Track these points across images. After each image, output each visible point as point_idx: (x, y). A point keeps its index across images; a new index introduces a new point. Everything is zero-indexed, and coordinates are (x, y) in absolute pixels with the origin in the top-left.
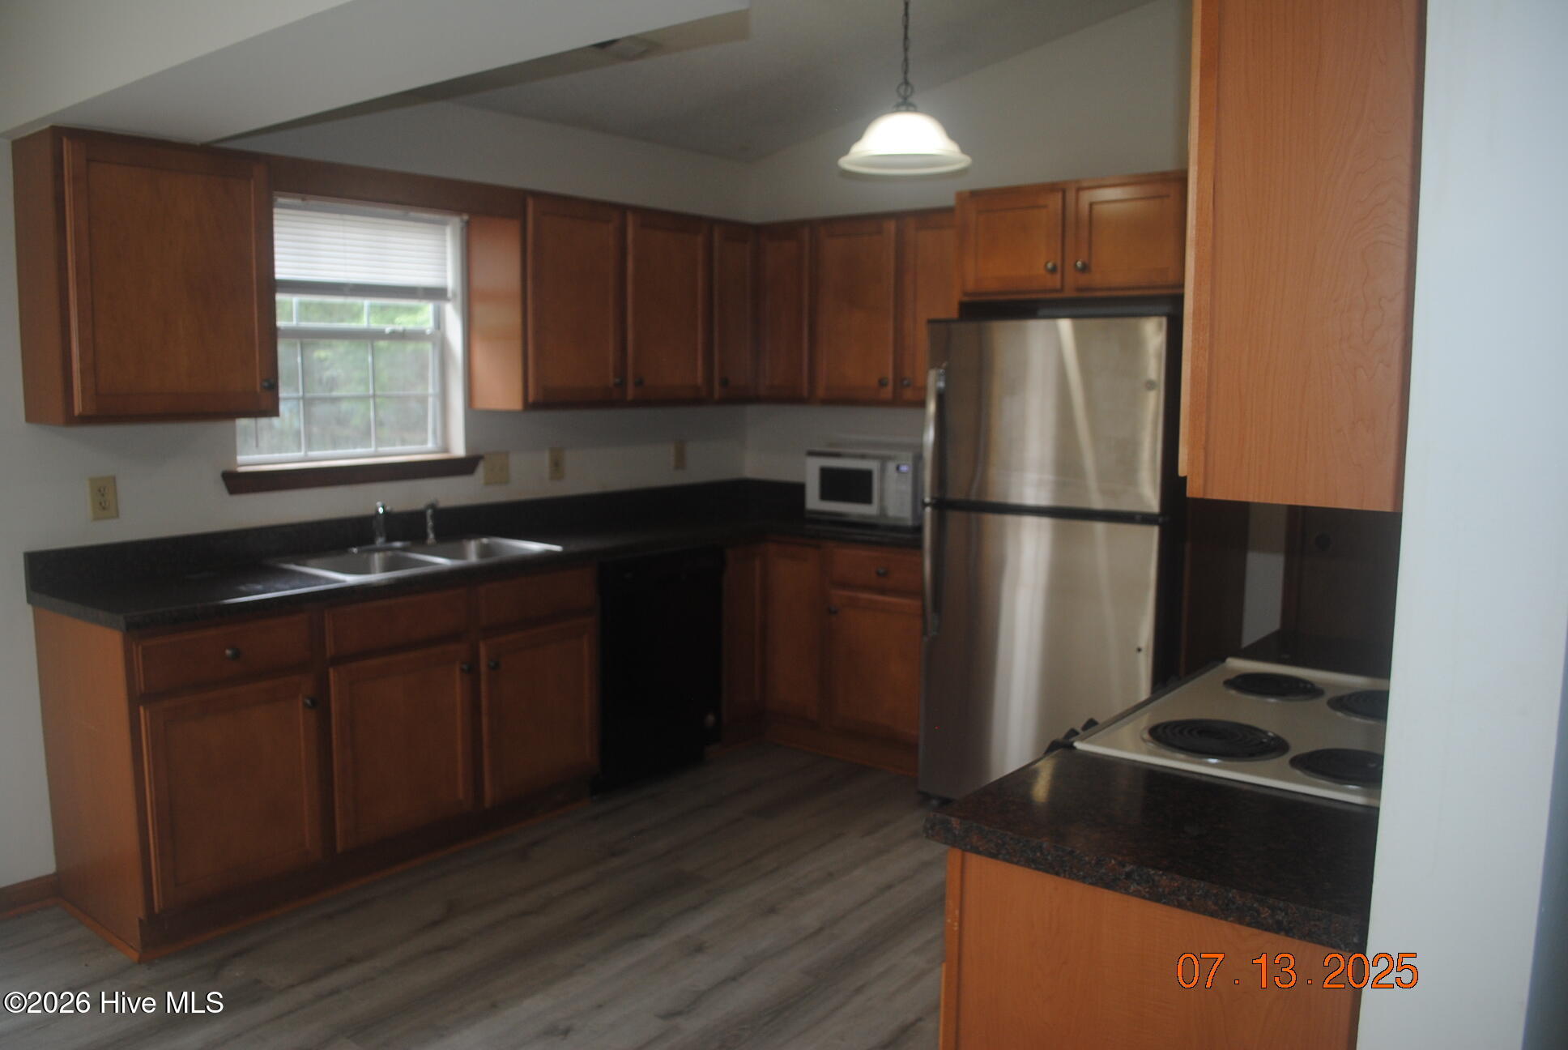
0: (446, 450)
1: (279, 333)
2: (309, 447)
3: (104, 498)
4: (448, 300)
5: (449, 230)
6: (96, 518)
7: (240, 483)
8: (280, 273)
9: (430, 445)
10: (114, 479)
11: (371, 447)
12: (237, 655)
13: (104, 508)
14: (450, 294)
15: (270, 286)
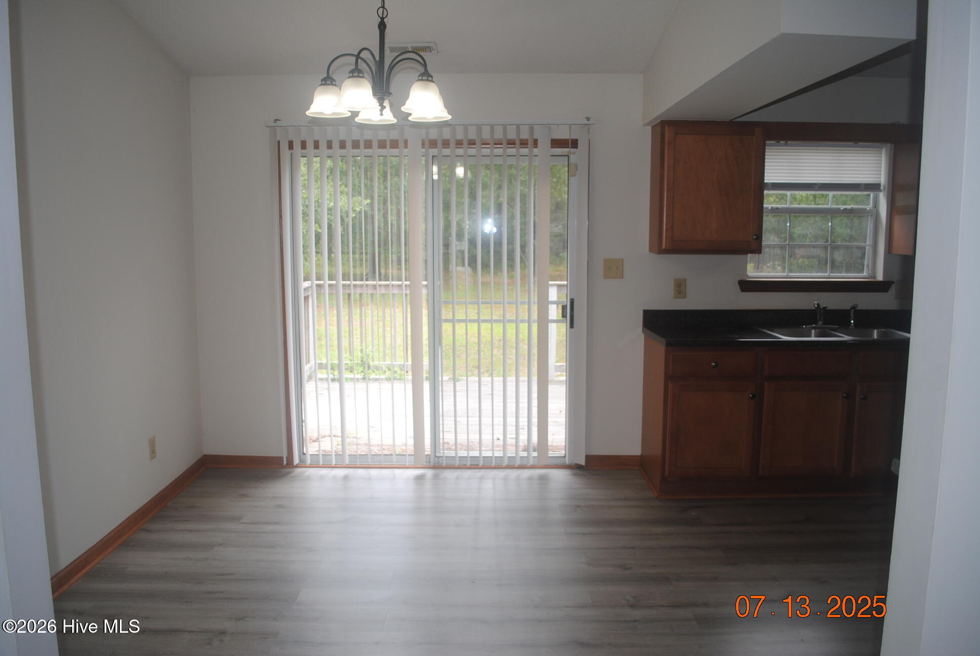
0: (874, 277)
1: (764, 210)
2: (791, 271)
3: (680, 288)
4: (881, 191)
5: (884, 151)
6: (676, 297)
7: (748, 286)
8: (767, 180)
9: (865, 274)
10: (685, 280)
11: (827, 273)
12: (716, 366)
13: (680, 293)
14: (882, 188)
15: (761, 186)
